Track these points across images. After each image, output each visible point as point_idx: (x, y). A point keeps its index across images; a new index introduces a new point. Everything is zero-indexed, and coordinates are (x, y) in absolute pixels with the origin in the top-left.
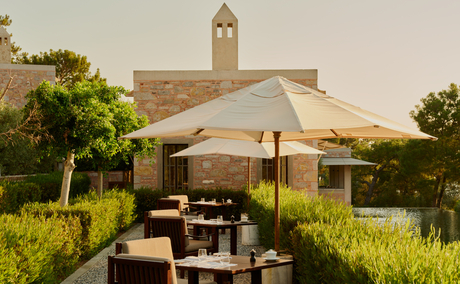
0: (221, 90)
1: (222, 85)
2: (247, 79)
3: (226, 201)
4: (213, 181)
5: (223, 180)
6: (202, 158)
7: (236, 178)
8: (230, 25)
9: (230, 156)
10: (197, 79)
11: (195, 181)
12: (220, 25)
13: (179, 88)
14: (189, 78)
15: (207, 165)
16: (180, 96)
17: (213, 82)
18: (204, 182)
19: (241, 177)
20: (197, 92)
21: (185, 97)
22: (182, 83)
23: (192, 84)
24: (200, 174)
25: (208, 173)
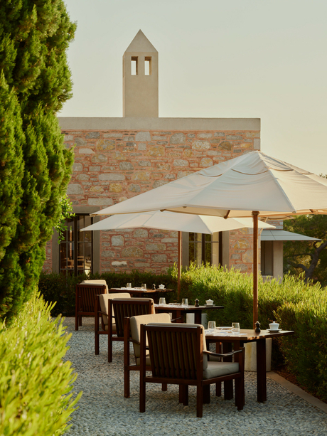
0: (137, 143)
1: (137, 137)
2: (171, 129)
3: (157, 287)
4: (125, 263)
5: (138, 261)
6: (112, 233)
7: (155, 259)
8: (148, 59)
9: (148, 229)
10: (105, 129)
11: (102, 263)
12: (135, 59)
13: (82, 140)
14: (95, 127)
15: (117, 241)
16: (82, 151)
17: (126, 133)
18: (114, 263)
19: (162, 258)
20: (105, 146)
21: (89, 151)
22: (85, 134)
23: (98, 135)
24: (108, 254)
25: (119, 252)
